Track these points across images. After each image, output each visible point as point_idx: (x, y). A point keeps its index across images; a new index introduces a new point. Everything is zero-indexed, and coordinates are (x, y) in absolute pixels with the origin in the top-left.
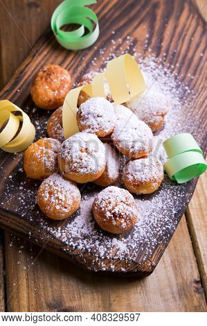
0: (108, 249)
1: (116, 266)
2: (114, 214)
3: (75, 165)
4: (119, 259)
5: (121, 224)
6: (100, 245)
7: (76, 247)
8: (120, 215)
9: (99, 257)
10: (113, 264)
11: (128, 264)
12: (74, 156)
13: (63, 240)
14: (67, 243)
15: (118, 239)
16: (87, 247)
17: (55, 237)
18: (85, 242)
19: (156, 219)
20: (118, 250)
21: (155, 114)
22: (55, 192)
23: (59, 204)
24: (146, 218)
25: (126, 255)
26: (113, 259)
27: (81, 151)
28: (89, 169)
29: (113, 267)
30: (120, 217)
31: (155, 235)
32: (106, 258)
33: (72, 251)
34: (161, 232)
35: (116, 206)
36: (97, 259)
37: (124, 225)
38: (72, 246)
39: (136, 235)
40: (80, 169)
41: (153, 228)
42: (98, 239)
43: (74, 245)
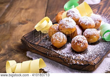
0: (76, 57)
1: (79, 62)
2: (78, 41)
3: (64, 25)
4: (80, 60)
5: (81, 45)
6: (73, 55)
7: (64, 56)
8: (80, 41)
9: (73, 59)
10: (78, 61)
11: (84, 62)
12: (64, 22)
13: (59, 54)
14: (61, 54)
15: (81, 54)
16: (68, 56)
17: (56, 53)
18: (68, 54)
19: (97, 50)
20: (80, 57)
21: (96, 20)
22: (57, 35)
23: (58, 39)
24: (93, 50)
25: (84, 59)
26: (78, 59)
27: (66, 21)
28: (69, 26)
29: (78, 62)
30: (80, 43)
31: (96, 54)
32: (75, 59)
33: (62, 57)
34: (98, 53)
35: (79, 38)
36: (72, 59)
37: (82, 45)
38: (62, 55)
39: (88, 54)
40: (66, 27)
41: (95, 52)
42: (73, 54)
43: (63, 55)
